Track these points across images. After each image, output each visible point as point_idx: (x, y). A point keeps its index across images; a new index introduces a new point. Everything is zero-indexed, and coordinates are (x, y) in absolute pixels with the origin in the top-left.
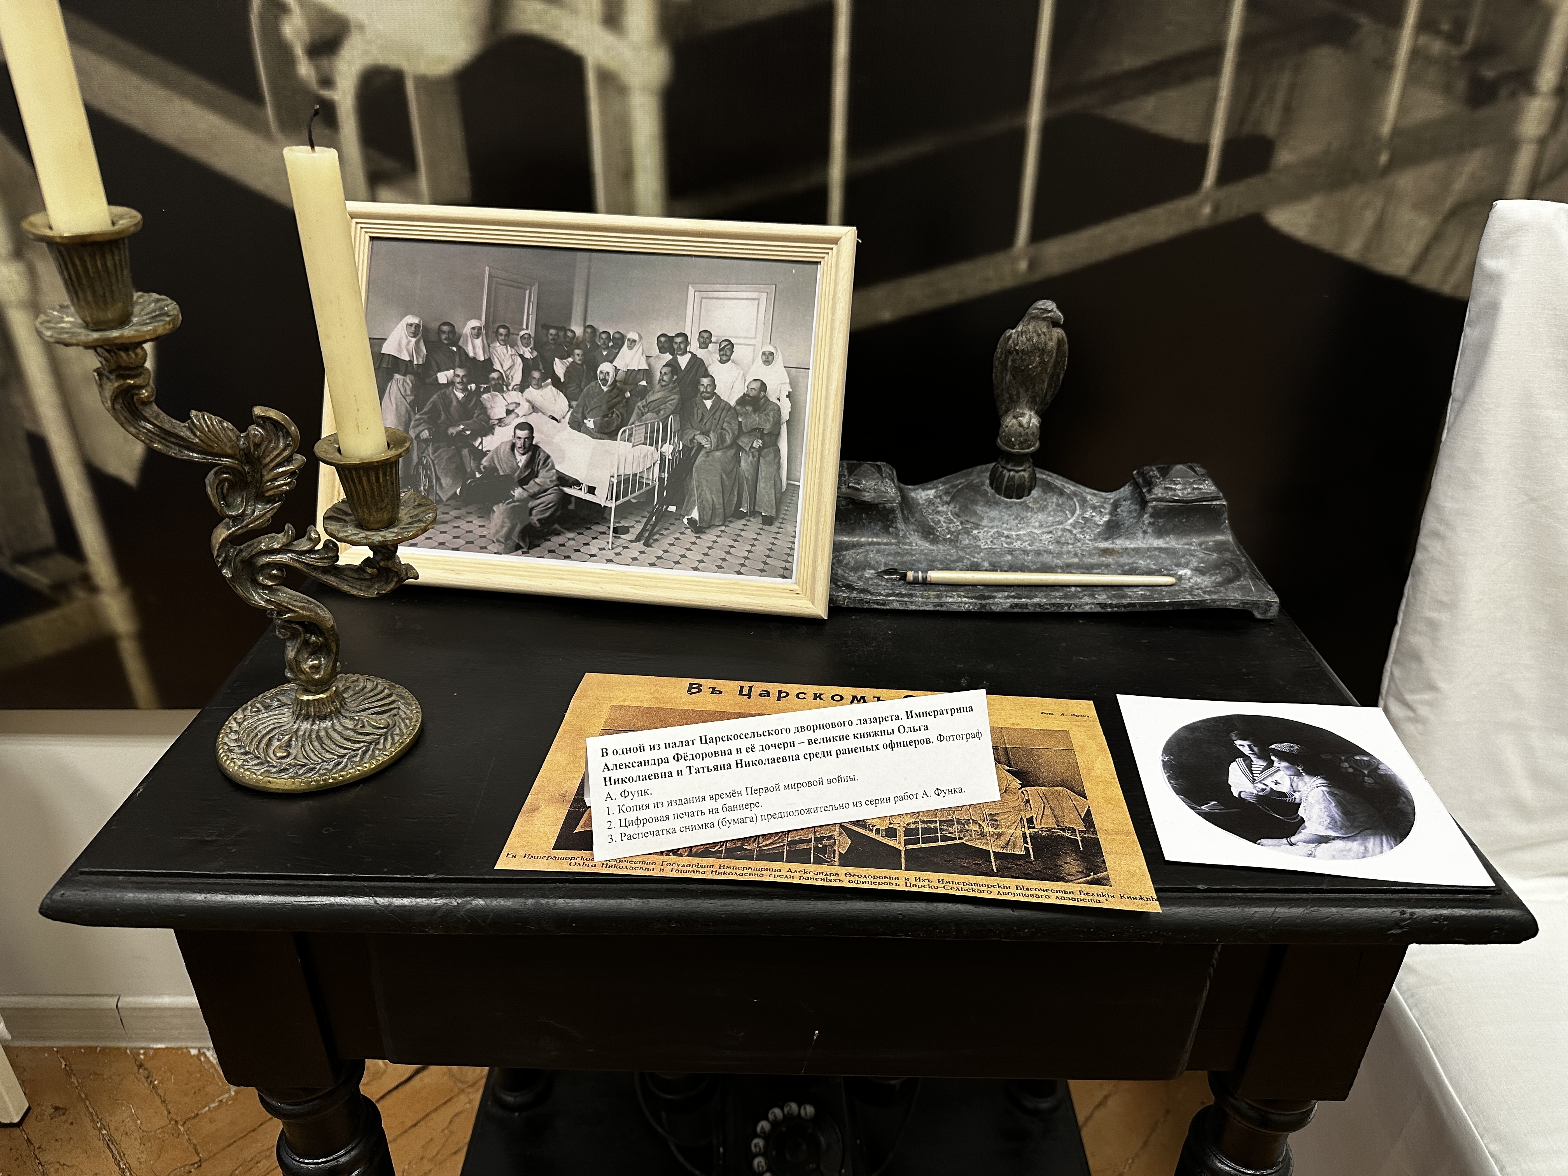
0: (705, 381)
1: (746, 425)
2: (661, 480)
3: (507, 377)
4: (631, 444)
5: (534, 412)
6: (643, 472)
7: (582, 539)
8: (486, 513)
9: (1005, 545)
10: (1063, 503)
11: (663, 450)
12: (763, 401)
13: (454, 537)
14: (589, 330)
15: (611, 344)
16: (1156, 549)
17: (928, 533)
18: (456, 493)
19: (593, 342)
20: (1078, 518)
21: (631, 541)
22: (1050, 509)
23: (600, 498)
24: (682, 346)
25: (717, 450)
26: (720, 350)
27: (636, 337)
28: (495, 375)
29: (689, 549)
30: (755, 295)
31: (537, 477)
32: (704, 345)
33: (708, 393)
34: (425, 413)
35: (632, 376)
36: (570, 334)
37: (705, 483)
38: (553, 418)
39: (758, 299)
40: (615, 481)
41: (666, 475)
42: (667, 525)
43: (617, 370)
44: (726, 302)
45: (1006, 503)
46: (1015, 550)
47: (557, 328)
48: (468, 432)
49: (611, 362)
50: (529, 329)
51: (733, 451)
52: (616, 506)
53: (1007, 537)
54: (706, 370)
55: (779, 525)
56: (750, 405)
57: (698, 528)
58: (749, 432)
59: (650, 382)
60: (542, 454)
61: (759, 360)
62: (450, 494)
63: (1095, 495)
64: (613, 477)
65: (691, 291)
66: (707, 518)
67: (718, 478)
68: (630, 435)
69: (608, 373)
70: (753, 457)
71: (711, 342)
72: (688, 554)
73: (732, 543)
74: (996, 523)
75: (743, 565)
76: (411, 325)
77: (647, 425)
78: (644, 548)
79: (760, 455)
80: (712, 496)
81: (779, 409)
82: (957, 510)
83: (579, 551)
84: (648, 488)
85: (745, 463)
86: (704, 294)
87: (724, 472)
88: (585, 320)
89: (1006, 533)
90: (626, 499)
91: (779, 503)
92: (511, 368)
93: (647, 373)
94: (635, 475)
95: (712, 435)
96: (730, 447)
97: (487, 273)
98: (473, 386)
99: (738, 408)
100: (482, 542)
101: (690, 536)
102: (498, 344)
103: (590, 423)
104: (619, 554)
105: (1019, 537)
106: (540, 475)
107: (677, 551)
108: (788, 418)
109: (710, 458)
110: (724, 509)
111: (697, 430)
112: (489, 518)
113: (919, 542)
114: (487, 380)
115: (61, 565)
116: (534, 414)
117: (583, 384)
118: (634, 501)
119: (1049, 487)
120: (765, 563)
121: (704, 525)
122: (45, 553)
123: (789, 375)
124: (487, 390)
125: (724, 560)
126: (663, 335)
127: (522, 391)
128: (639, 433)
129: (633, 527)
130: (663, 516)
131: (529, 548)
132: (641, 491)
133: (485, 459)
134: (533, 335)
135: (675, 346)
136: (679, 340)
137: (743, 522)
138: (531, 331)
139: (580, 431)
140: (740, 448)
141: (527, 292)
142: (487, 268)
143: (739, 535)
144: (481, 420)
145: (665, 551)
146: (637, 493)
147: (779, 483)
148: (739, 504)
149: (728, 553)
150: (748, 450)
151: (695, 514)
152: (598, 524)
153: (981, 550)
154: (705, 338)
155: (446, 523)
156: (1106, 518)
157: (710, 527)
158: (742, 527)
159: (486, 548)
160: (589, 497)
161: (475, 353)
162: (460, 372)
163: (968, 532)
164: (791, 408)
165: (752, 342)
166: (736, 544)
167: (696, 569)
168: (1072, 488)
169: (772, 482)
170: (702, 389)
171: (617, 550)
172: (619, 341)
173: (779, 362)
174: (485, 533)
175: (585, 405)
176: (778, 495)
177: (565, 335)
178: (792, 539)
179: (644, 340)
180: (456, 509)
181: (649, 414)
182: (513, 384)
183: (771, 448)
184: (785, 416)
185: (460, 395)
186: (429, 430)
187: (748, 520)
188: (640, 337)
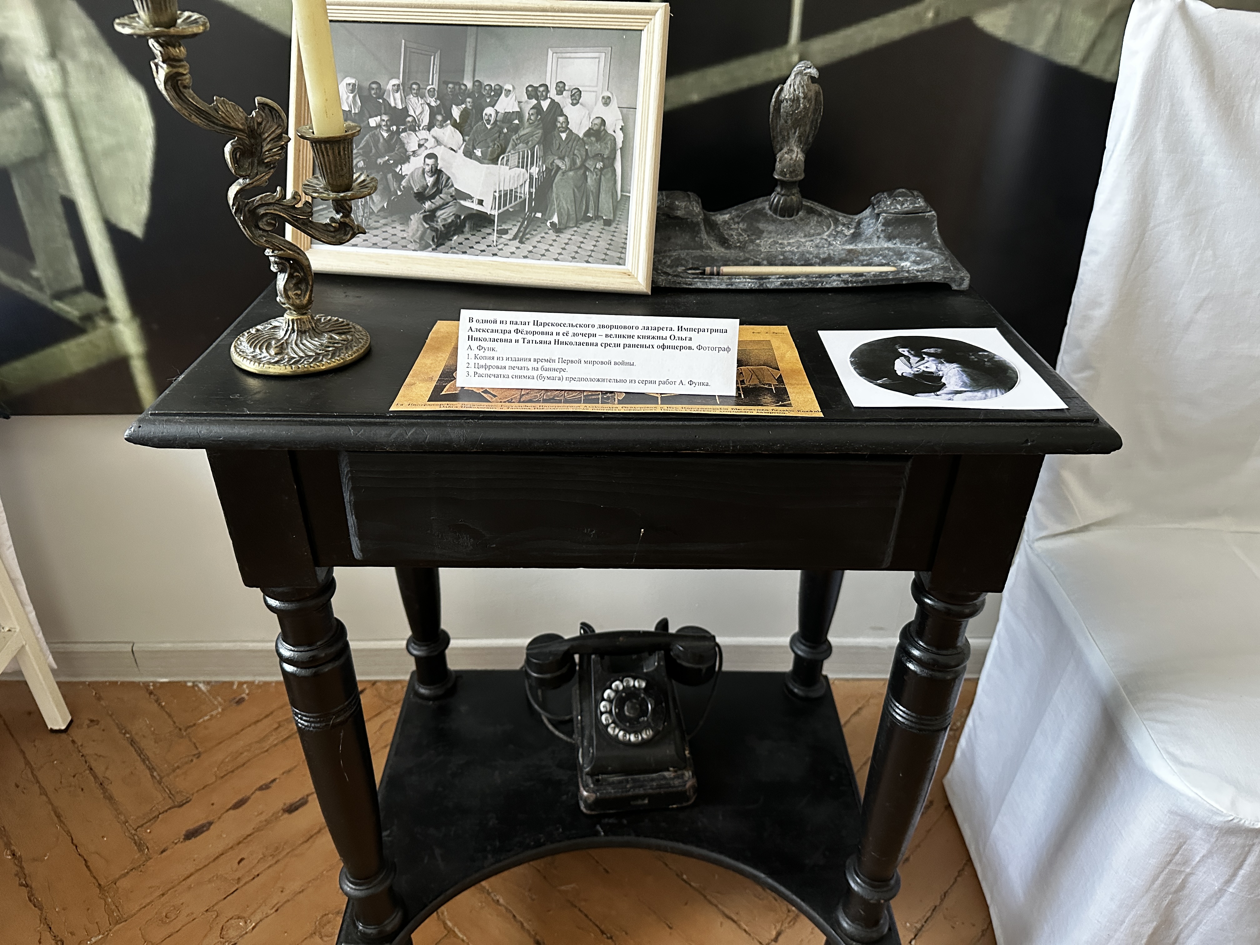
0: (561, 119)
1: (591, 152)
2: (530, 193)
3: (419, 120)
4: (508, 167)
5: (438, 145)
6: (517, 188)
7: (474, 239)
8: (405, 221)
9: (779, 249)
10: (822, 220)
11: (531, 171)
12: (603, 133)
13: (384, 239)
14: (477, 84)
15: (493, 93)
16: (886, 249)
17: (724, 242)
18: (384, 206)
19: (480, 93)
20: (832, 231)
21: (510, 240)
22: (812, 224)
23: (487, 209)
24: (544, 93)
25: (570, 170)
26: (571, 96)
27: (511, 88)
28: (410, 119)
29: (551, 245)
30: (596, 55)
31: (441, 193)
32: (560, 92)
33: (562, 127)
34: (360, 149)
35: (508, 117)
36: (463, 87)
37: (562, 196)
38: (452, 149)
39: (599, 58)
40: (497, 195)
41: (534, 190)
42: (535, 228)
43: (497, 113)
44: (576, 60)
45: (780, 221)
46: (785, 252)
47: (455, 84)
48: (391, 162)
49: (493, 107)
50: (434, 84)
51: (582, 171)
52: (499, 214)
53: (781, 244)
54: (562, 110)
55: (615, 226)
56: (594, 136)
57: (558, 229)
58: (593, 157)
59: (521, 120)
60: (444, 176)
61: (600, 103)
62: (380, 207)
63: (845, 217)
64: (495, 192)
65: (550, 53)
66: (564, 221)
67: (571, 191)
68: (508, 161)
69: (491, 115)
70: (597, 175)
71: (565, 90)
72: (551, 248)
73: (582, 240)
74: (773, 235)
75: (590, 256)
76: (349, 84)
77: (519, 152)
78: (518, 245)
79: (601, 174)
80: (567, 204)
81: (615, 139)
82: (745, 227)
83: (472, 247)
84: (521, 200)
85: (591, 181)
86: (560, 55)
87: (576, 187)
88: (474, 77)
89: (780, 241)
90: (506, 208)
91: (615, 209)
92: (421, 113)
93: (519, 115)
94: (511, 190)
95: (566, 159)
96: (580, 168)
97: (403, 44)
98: (395, 128)
99: (585, 139)
100: (403, 242)
101: (552, 235)
102: (412, 96)
103: (478, 153)
104: (502, 249)
105: (789, 244)
106: (443, 192)
107: (543, 247)
108: (621, 146)
109: (566, 176)
110: (576, 215)
111: (555, 155)
112: (408, 225)
113: (717, 248)
114: (404, 124)
115: (87, 300)
116: (438, 147)
117: (473, 123)
118: (511, 210)
119: (811, 211)
120: (606, 254)
121: (562, 227)
122: (75, 291)
123: (622, 113)
124: (404, 130)
125: (577, 252)
126: (530, 86)
127: (429, 130)
128: (514, 159)
129: (511, 229)
130: (532, 220)
131: (437, 247)
132: (516, 202)
133: (404, 181)
134: (436, 89)
135: (539, 94)
136: (541, 89)
137: (590, 224)
138: (435, 86)
139: (471, 158)
140: (587, 169)
141: (432, 57)
142: (403, 41)
143: (587, 234)
144: (400, 152)
145: (535, 247)
146: (513, 204)
147: (615, 194)
148: (587, 211)
149: (580, 247)
150: (592, 169)
151: (555, 219)
152: (486, 227)
153: (762, 253)
154: (561, 88)
155: (377, 228)
156: (852, 231)
157: (566, 228)
158: (589, 228)
159: (406, 246)
160: (479, 208)
161: (395, 104)
162: (385, 118)
163: (752, 242)
164: (624, 137)
165: (595, 89)
166: (585, 241)
167: (556, 260)
168: (829, 212)
169: (611, 193)
170: (559, 125)
171: (500, 247)
172: (498, 92)
173: (614, 104)
174: (405, 235)
175: (475, 139)
176: (615, 204)
177: (460, 88)
178: (625, 236)
179: (516, 90)
180: (384, 218)
181: (521, 145)
182: (422, 125)
183: (609, 169)
184: (619, 144)
185: (385, 135)
186: (364, 160)
187: (594, 223)
188: (514, 88)
